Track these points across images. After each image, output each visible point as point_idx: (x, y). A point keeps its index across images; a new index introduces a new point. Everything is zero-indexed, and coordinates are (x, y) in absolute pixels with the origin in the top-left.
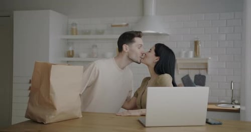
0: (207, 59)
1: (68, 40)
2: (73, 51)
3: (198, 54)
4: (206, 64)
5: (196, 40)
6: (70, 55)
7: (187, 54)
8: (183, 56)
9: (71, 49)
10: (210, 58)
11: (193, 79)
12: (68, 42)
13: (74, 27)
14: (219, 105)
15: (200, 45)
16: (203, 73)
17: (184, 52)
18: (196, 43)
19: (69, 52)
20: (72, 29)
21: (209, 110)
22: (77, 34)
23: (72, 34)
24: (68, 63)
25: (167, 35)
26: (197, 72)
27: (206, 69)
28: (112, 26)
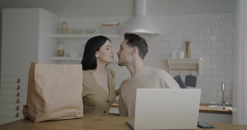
0: (198, 60)
1: (58, 39)
2: (63, 51)
3: (189, 55)
4: (197, 65)
5: (187, 40)
6: (60, 54)
7: (178, 55)
8: (174, 57)
9: (61, 48)
10: (201, 59)
11: (183, 79)
12: (59, 41)
13: (65, 26)
14: (210, 106)
15: (191, 46)
16: (194, 74)
17: (175, 53)
18: (187, 44)
19: (59, 51)
20: (63, 28)
21: (201, 111)
22: (67, 33)
23: (63, 33)
24: (58, 62)
25: (158, 35)
26: (188, 73)
27: (197, 70)
28: (103, 25)
